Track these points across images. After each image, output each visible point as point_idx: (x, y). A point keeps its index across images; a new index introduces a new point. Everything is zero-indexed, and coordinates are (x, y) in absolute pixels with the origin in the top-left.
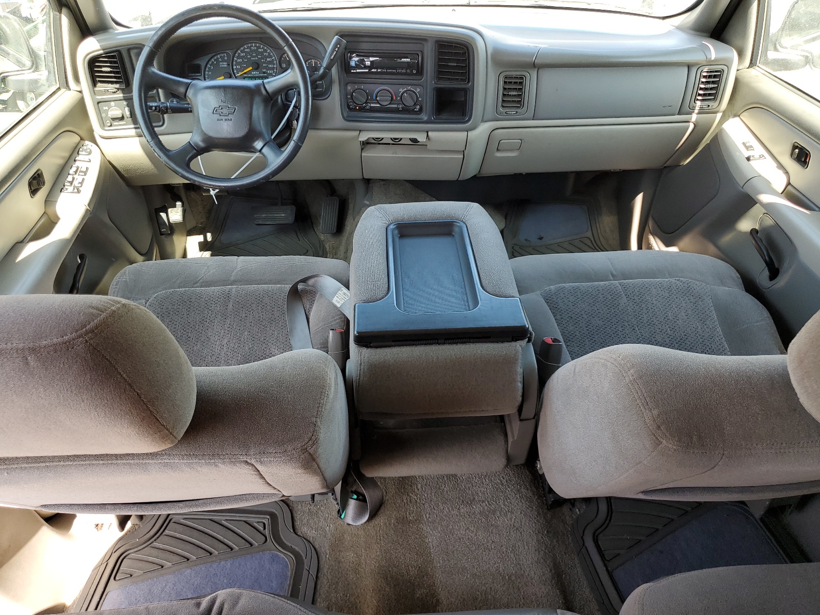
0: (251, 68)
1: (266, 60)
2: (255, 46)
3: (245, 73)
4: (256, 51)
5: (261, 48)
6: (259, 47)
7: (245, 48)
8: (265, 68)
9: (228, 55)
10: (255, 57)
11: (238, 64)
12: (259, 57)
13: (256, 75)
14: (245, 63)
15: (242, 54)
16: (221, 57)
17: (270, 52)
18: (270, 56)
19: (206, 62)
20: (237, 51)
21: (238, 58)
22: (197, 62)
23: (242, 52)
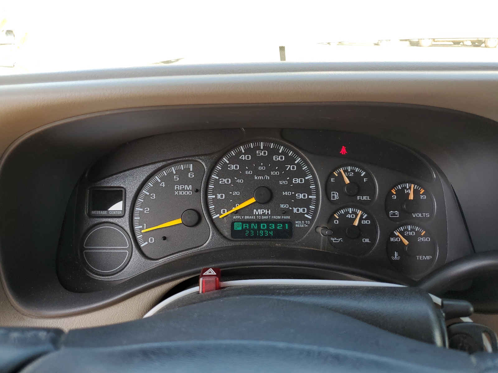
0: (253, 200)
1: (290, 182)
2: (265, 148)
3: (237, 212)
4: (267, 160)
5: (279, 154)
6: (275, 152)
7: (240, 153)
8: (286, 200)
9: (198, 169)
10: (262, 173)
11: (220, 188)
12: (272, 173)
13: (263, 217)
14: (237, 187)
15: (233, 167)
16: (178, 172)
17: (302, 163)
18: (300, 173)
19: (139, 184)
20: (220, 158)
21: (221, 175)
22: (115, 182)
23: (233, 160)
